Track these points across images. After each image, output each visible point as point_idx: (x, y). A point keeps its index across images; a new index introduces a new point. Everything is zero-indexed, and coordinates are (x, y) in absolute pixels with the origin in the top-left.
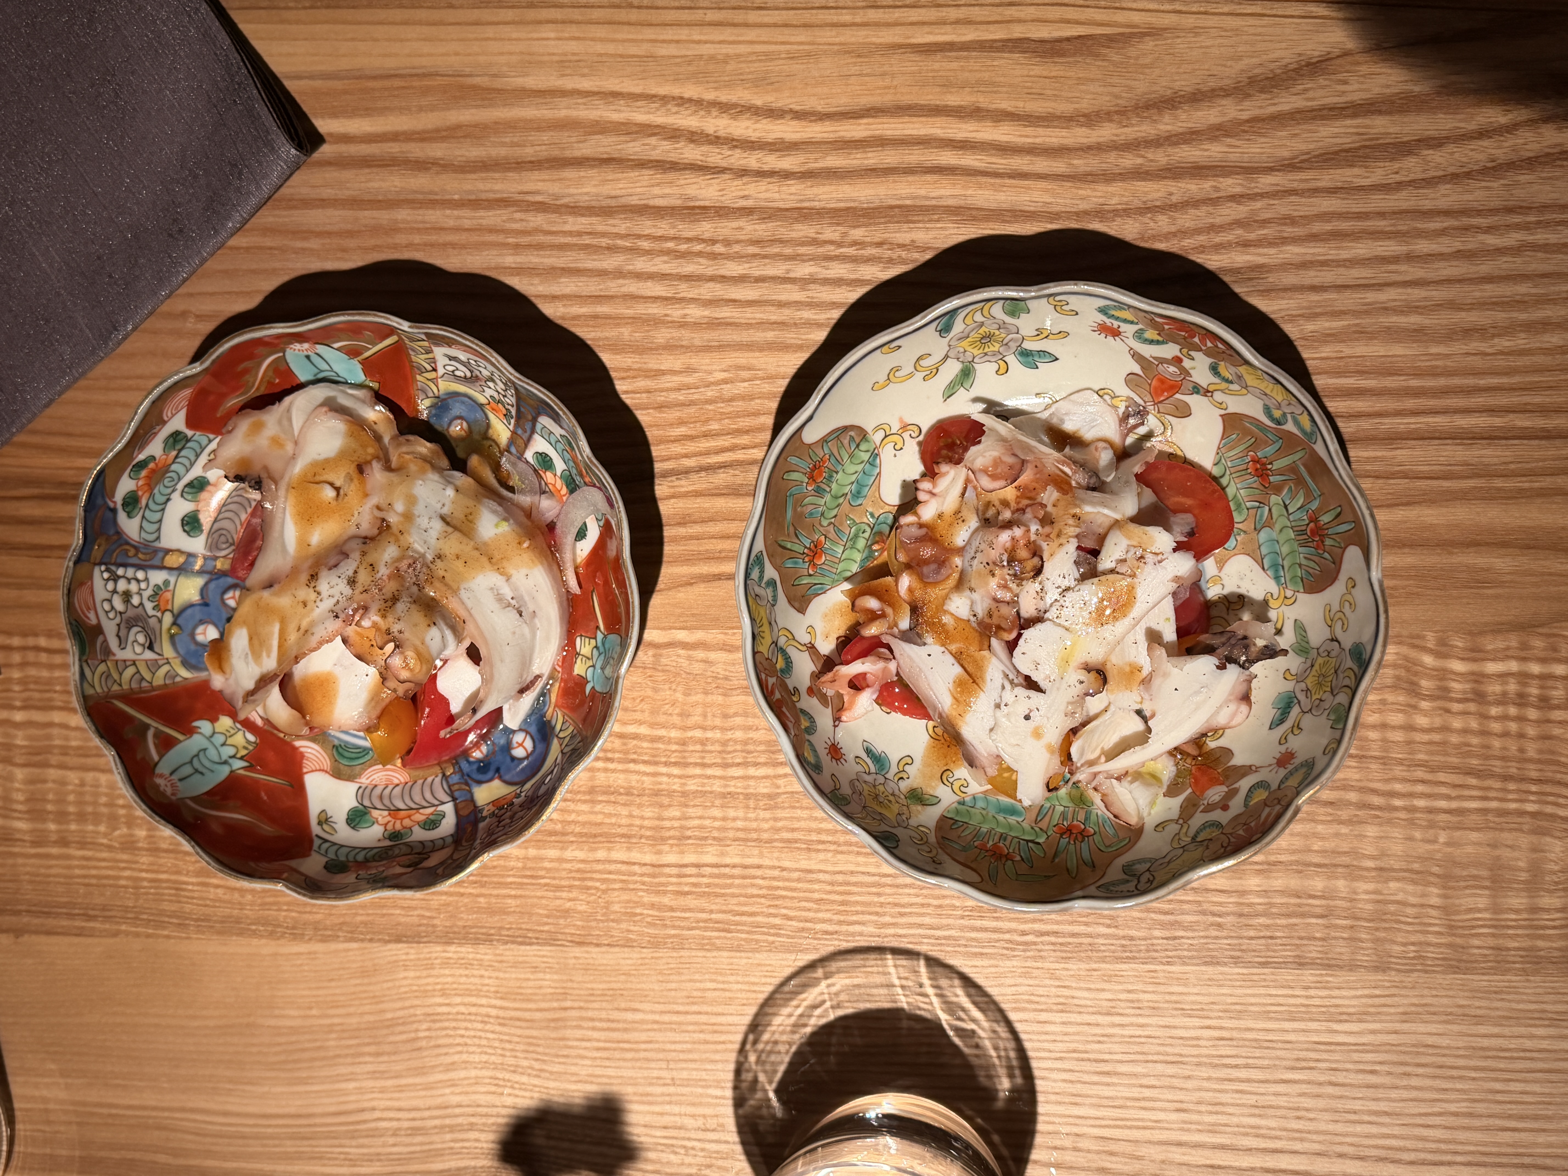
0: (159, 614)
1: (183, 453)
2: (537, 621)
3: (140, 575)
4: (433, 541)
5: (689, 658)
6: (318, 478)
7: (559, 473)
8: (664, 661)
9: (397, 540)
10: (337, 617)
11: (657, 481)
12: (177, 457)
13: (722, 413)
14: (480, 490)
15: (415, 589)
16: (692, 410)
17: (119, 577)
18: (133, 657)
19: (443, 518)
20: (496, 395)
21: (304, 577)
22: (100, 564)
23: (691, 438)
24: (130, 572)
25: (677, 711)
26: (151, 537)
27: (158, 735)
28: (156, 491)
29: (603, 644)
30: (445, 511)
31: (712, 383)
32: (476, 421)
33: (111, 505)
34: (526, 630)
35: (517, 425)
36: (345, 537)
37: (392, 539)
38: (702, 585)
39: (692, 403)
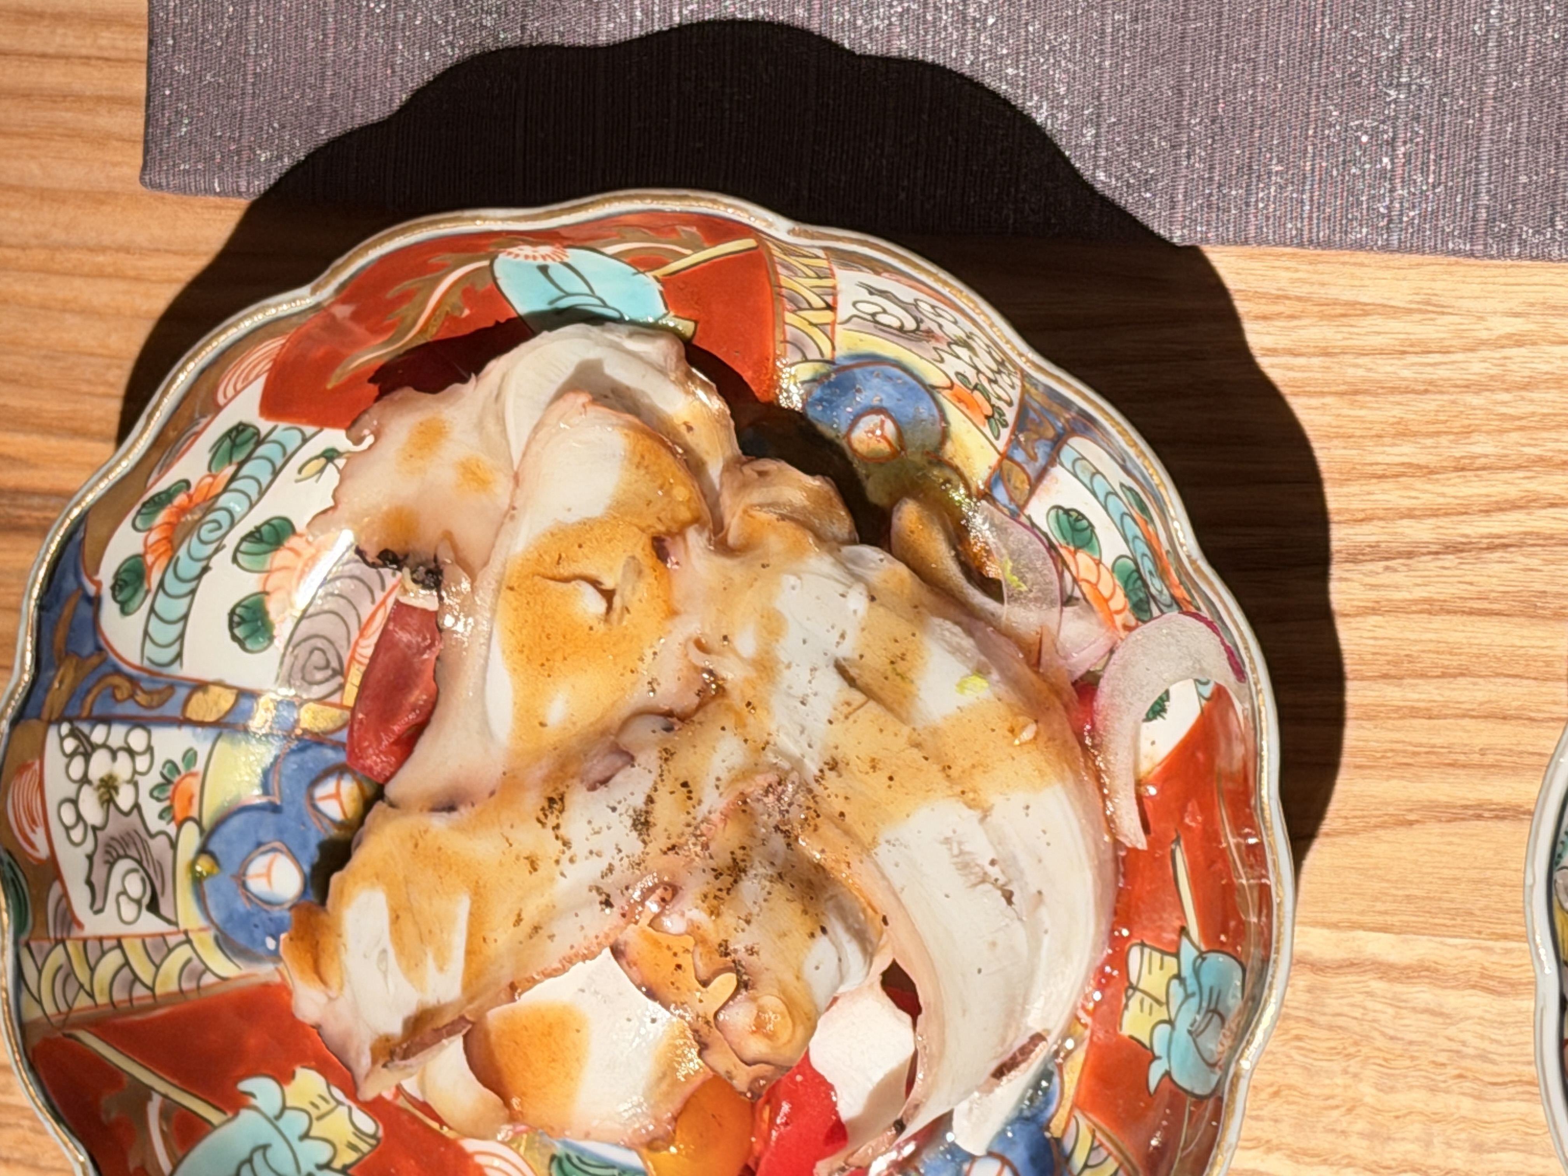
0: (172, 829)
1: (246, 470)
2: (1043, 912)
3: (138, 740)
4: (819, 728)
5: (1397, 1003)
6: (565, 570)
7: (1108, 560)
8: (1334, 1004)
9: (741, 724)
10: (608, 903)
11: (1335, 571)
12: (233, 478)
13: (1504, 417)
14: (927, 597)
15: (778, 842)
16: (1430, 404)
17: (95, 747)
18: (119, 929)
19: (841, 669)
20: (970, 374)
21: (533, 801)
22: (59, 722)
23: (1428, 472)
24: (117, 734)
25: (1360, 1125)
26: (166, 655)
27: (170, 1112)
28: (182, 552)
29: (1197, 972)
30: (847, 650)
31: (1483, 343)
32: (917, 421)
33: (91, 589)
34: (1020, 936)
35: (1013, 442)
36: (625, 712)
37: (729, 723)
38: (1436, 828)
39: (1430, 388)
